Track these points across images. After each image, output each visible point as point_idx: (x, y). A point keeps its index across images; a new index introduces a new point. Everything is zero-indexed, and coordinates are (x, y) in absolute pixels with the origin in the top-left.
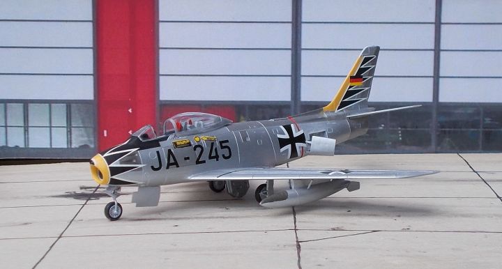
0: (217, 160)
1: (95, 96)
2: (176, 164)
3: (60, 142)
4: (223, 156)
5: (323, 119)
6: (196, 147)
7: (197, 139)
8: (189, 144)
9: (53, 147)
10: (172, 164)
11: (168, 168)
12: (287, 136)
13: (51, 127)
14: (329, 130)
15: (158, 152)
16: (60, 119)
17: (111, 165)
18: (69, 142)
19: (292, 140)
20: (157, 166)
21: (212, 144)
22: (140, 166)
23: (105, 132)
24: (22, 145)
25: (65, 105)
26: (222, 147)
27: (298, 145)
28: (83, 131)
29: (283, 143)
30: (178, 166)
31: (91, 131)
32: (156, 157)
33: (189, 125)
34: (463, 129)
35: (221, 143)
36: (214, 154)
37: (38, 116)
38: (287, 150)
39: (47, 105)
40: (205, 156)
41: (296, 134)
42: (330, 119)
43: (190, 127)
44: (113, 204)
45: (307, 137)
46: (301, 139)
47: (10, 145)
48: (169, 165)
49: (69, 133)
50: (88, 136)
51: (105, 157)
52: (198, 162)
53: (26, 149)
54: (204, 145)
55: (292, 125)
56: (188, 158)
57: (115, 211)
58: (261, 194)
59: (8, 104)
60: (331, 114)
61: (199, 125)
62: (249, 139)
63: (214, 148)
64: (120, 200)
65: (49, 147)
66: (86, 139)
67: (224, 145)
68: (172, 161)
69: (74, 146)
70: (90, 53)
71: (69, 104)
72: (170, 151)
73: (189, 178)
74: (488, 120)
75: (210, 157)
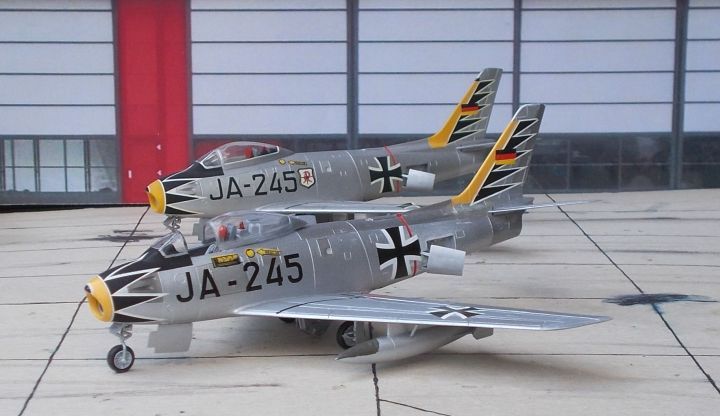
0: (280, 284)
1: (117, 130)
2: (215, 291)
3: (77, 185)
4: (290, 278)
5: (451, 217)
6: (247, 265)
7: (250, 253)
8: (237, 261)
9: (69, 190)
10: (209, 292)
11: (202, 297)
12: (391, 245)
13: (66, 167)
14: (459, 234)
15: (188, 274)
16: (76, 158)
17: (116, 294)
18: (88, 185)
19: (400, 252)
20: (186, 295)
21: (273, 260)
22: (160, 295)
23: (130, 172)
24: (32, 189)
25: (82, 141)
26: (289, 265)
27: (408, 258)
28: (104, 172)
29: (384, 255)
30: (218, 295)
31: (113, 171)
32: (185, 281)
33: (239, 230)
34: (548, 165)
35: (287, 258)
36: (275, 275)
37: (50, 155)
38: (391, 266)
39: (62, 141)
40: (261, 279)
41: (405, 242)
42: (461, 216)
43: (242, 234)
44: (119, 348)
45: (423, 246)
46: (414, 249)
47: (18, 189)
48: (205, 292)
49: (88, 174)
50: (110, 178)
51: (107, 282)
52: (250, 288)
53: (38, 193)
54: (260, 261)
55: (401, 228)
56: (234, 283)
57: (122, 360)
58: (345, 336)
59: (15, 141)
60: (463, 208)
61: (255, 229)
62: (330, 252)
63: (276, 266)
64: (129, 343)
65: (64, 190)
66: (107, 181)
67: (291, 261)
68: (209, 287)
69: (93, 190)
70: (111, 79)
71: (87, 140)
72: (206, 273)
73: (236, 311)
74: (576, 154)
75: (269, 281)
